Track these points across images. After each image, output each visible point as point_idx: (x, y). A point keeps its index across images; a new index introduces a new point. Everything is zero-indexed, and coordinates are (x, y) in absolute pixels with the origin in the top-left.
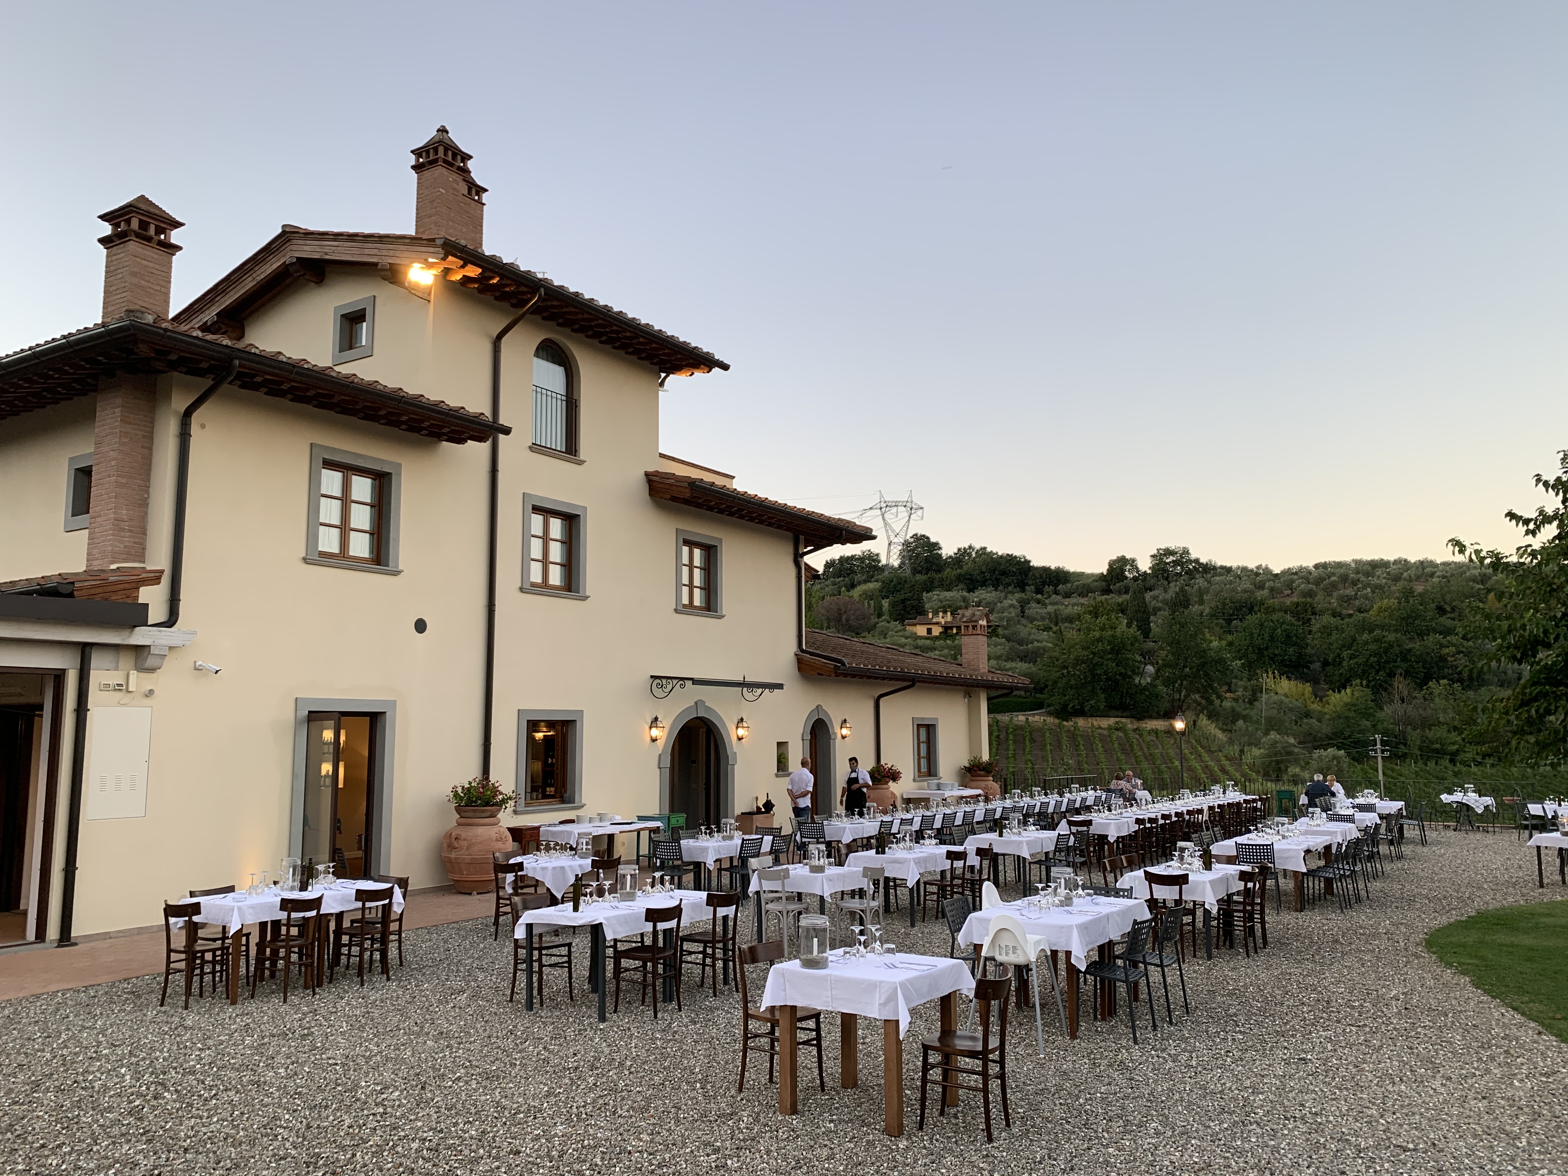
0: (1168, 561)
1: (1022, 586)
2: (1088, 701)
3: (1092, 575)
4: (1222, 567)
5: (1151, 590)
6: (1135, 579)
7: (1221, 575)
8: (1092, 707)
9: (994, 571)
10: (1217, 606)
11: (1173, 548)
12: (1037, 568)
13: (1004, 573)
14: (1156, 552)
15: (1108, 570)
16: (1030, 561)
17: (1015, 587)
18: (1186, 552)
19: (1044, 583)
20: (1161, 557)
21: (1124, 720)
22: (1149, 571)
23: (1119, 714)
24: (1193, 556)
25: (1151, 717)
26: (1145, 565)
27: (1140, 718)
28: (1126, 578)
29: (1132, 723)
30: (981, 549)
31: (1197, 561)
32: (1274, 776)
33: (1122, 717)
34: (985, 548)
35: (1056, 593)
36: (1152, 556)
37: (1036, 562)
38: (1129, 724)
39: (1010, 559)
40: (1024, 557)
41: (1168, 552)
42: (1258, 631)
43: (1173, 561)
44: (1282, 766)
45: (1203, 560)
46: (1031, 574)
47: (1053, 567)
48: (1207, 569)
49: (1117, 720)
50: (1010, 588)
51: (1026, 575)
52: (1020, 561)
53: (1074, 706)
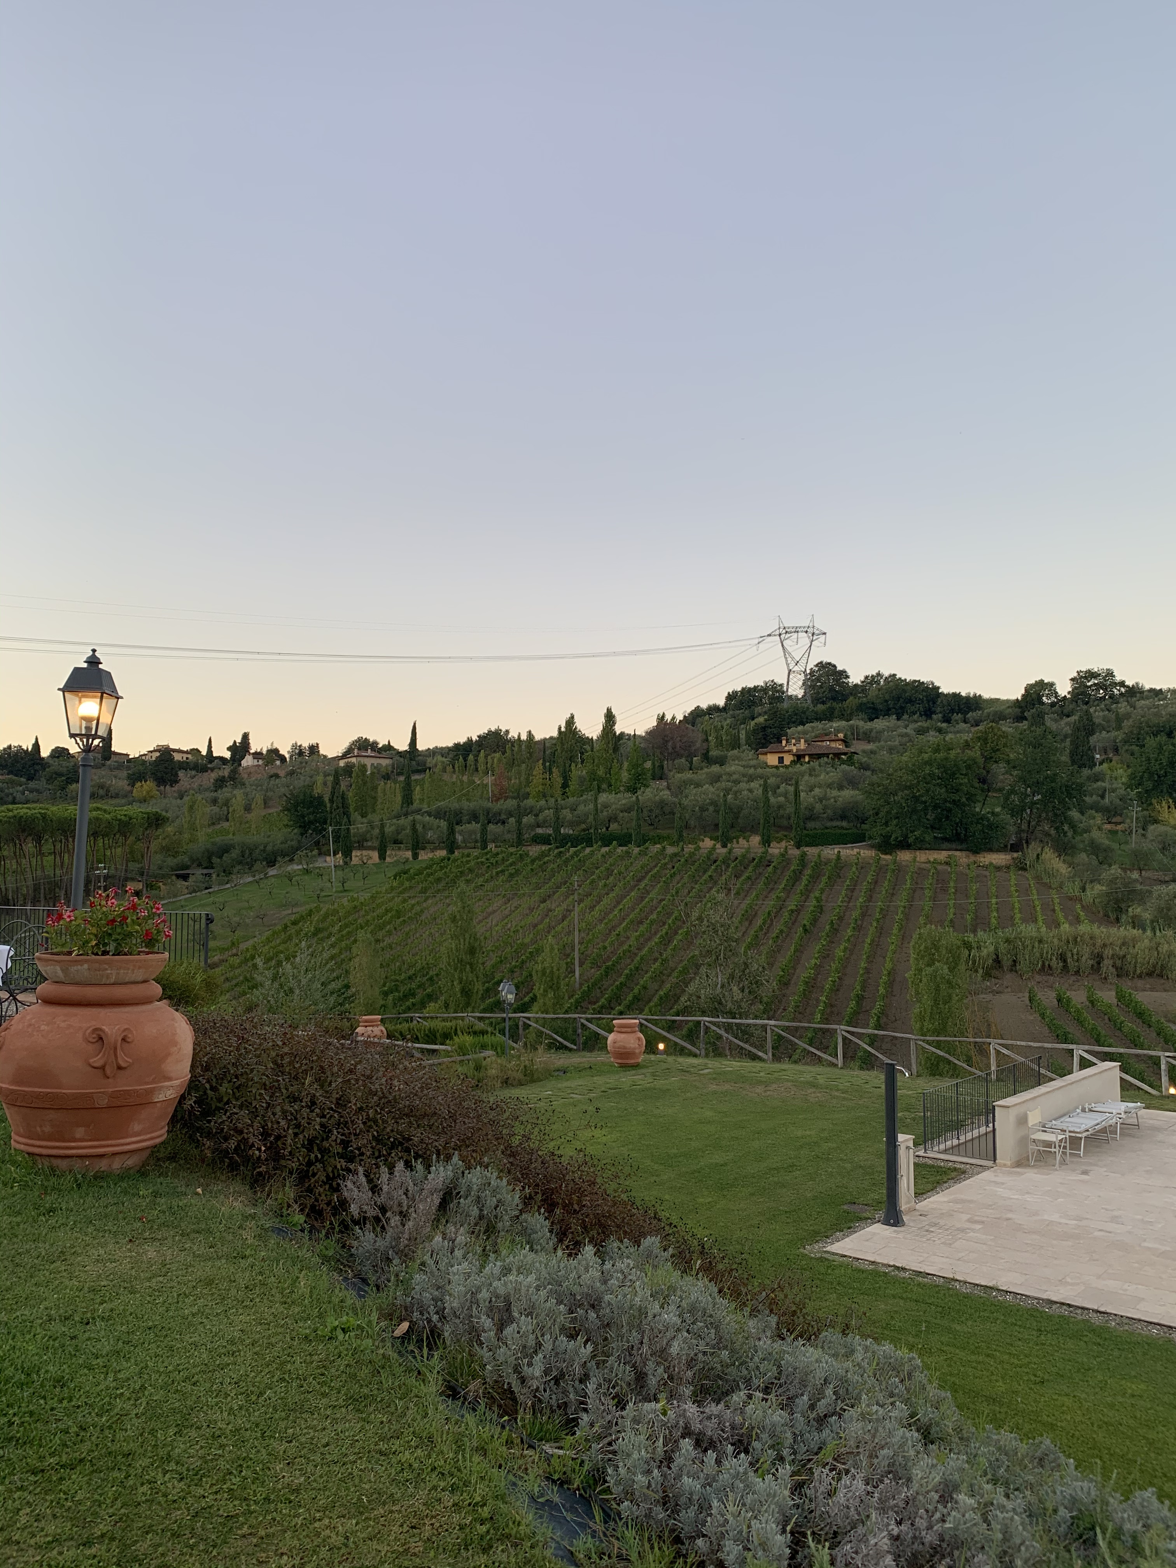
0: (1089, 684)
1: (928, 714)
2: (912, 832)
3: (1008, 701)
4: (1152, 690)
5: (1068, 716)
6: (1053, 705)
7: (1147, 698)
8: (917, 839)
9: (898, 699)
10: (1131, 732)
11: (1096, 670)
12: (948, 695)
13: (910, 701)
14: (1076, 674)
15: (1023, 695)
16: (939, 688)
17: (921, 715)
18: (1110, 674)
19: (952, 711)
20: (1081, 681)
21: (958, 853)
22: (1068, 696)
23: (954, 846)
24: (1118, 678)
25: (990, 850)
26: (1064, 689)
27: (976, 852)
28: (1043, 704)
29: (968, 857)
30: (890, 676)
31: (1122, 684)
32: (1113, 916)
33: (956, 850)
34: (894, 675)
35: (965, 722)
36: (1072, 680)
37: (945, 689)
38: (962, 858)
39: (918, 687)
40: (933, 684)
41: (1091, 674)
42: (1156, 755)
43: (1095, 684)
44: (1123, 906)
45: (1130, 683)
46: (939, 700)
47: (963, 694)
48: (1134, 692)
49: (950, 853)
50: (915, 717)
51: (934, 703)
52: (927, 687)
53: (897, 838)
